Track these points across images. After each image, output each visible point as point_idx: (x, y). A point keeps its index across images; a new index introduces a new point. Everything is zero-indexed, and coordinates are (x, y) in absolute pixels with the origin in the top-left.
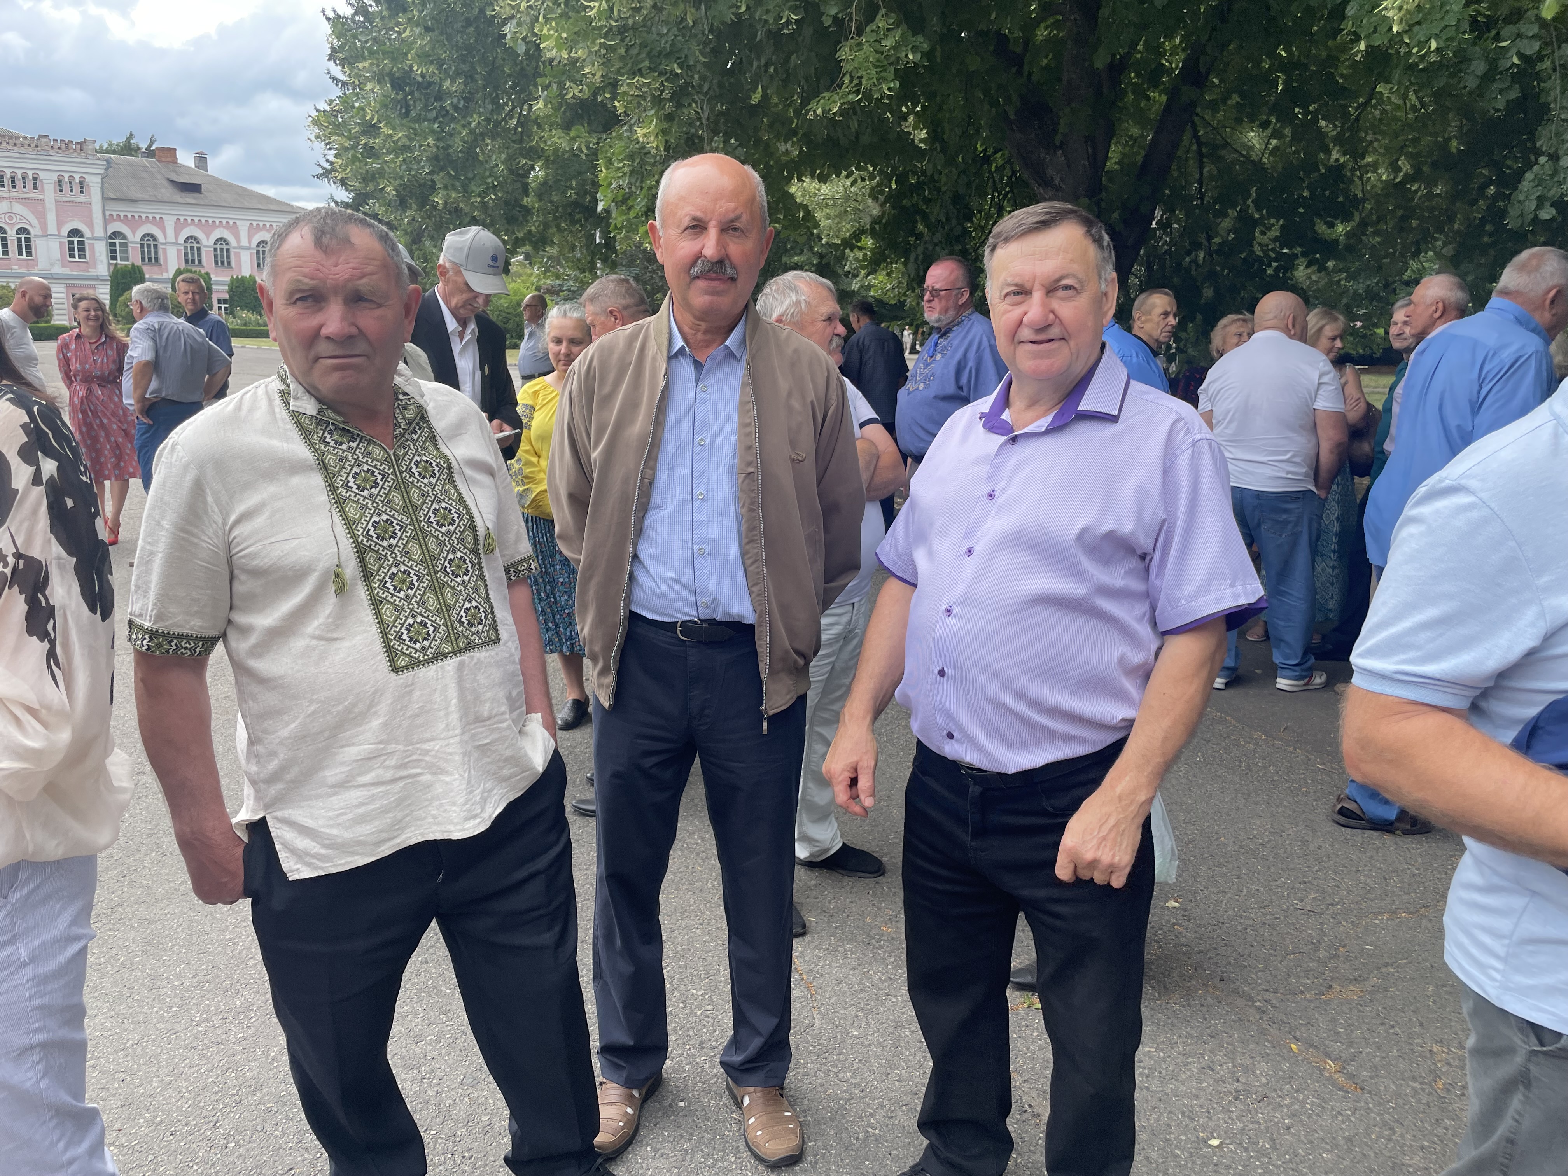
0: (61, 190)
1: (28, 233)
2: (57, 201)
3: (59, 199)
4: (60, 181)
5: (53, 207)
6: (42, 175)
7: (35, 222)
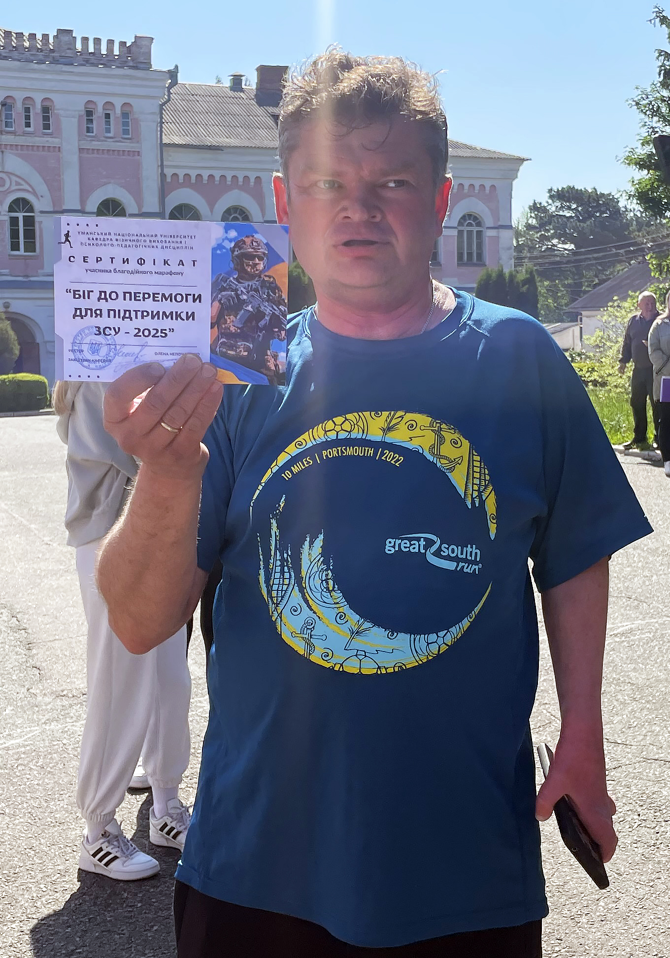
0: (89, 130)
1: (31, 210)
2: (81, 150)
3: (86, 145)
4: (89, 113)
5: (75, 159)
6: (58, 101)
7: (42, 188)
